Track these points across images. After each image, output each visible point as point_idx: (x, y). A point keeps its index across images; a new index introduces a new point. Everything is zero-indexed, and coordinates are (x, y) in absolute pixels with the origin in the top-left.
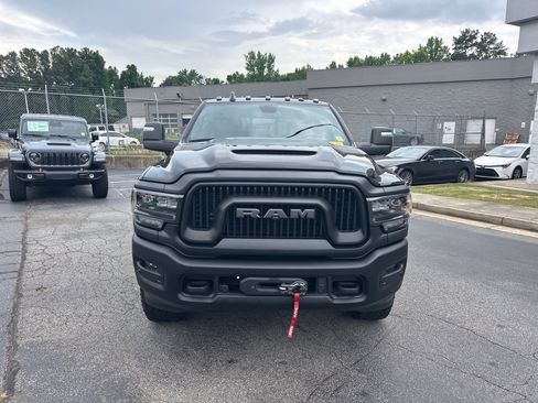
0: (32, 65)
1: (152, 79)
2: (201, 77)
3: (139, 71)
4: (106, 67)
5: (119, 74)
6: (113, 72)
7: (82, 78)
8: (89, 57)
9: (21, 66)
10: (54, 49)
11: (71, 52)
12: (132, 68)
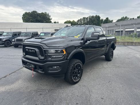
0: (84, 21)
1: (112, 21)
2: (128, 18)
3: (109, 19)
4: (101, 19)
5: (104, 20)
6: (102, 20)
7: (95, 22)
8: (97, 17)
9: (82, 21)
10: (89, 17)
11: (93, 17)
12: (107, 18)
